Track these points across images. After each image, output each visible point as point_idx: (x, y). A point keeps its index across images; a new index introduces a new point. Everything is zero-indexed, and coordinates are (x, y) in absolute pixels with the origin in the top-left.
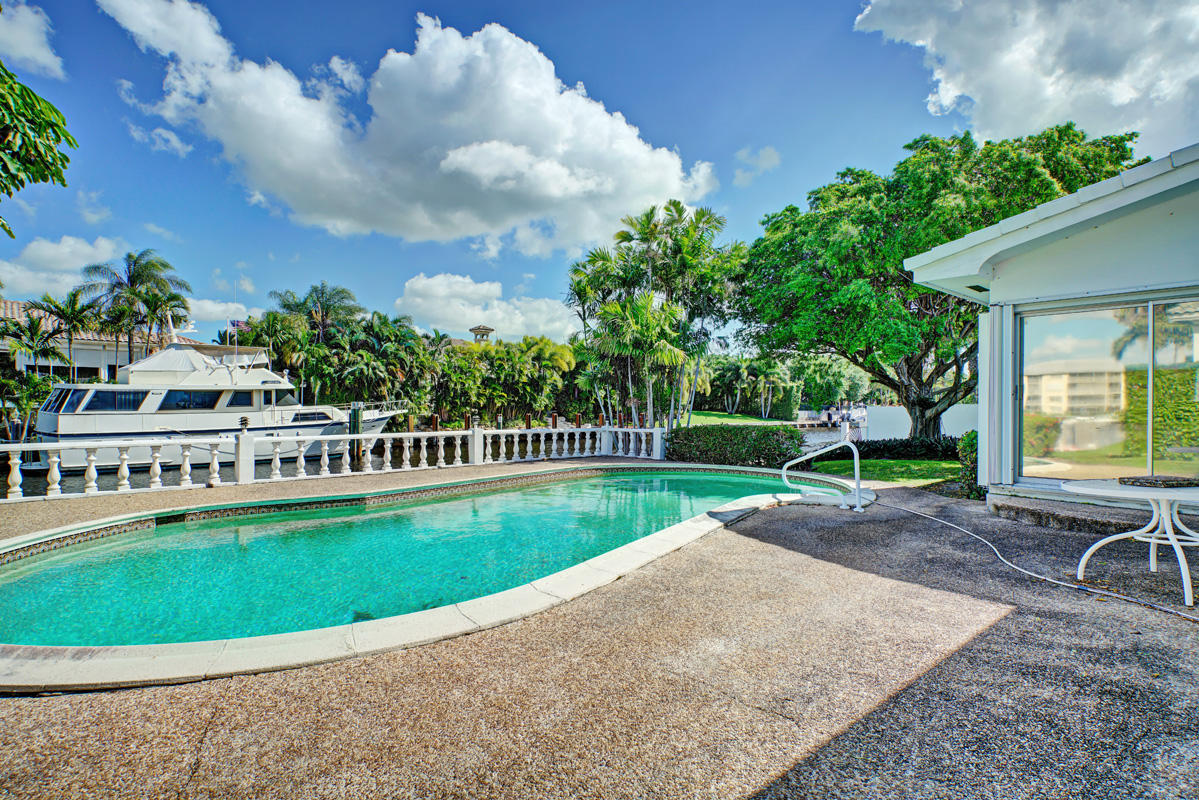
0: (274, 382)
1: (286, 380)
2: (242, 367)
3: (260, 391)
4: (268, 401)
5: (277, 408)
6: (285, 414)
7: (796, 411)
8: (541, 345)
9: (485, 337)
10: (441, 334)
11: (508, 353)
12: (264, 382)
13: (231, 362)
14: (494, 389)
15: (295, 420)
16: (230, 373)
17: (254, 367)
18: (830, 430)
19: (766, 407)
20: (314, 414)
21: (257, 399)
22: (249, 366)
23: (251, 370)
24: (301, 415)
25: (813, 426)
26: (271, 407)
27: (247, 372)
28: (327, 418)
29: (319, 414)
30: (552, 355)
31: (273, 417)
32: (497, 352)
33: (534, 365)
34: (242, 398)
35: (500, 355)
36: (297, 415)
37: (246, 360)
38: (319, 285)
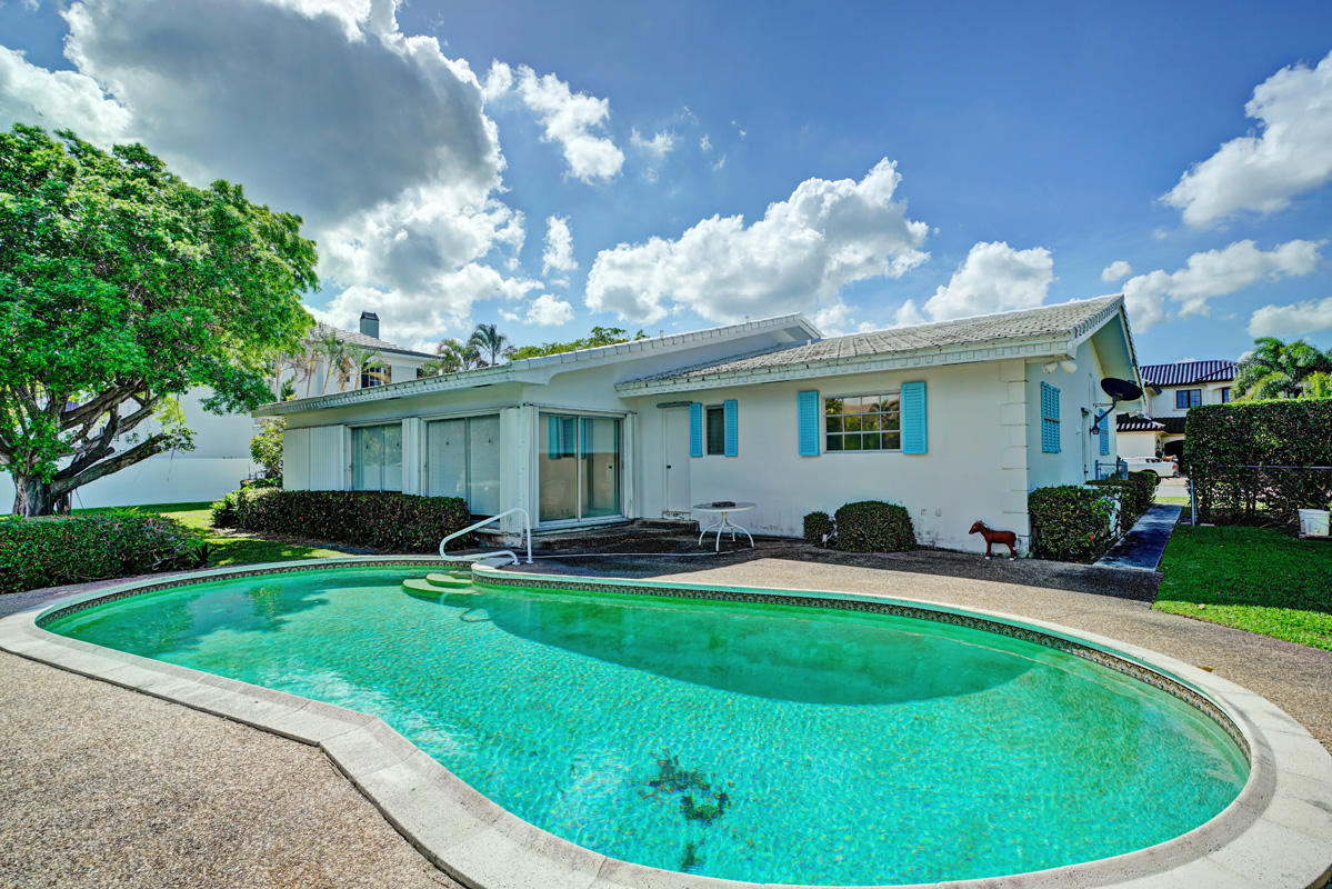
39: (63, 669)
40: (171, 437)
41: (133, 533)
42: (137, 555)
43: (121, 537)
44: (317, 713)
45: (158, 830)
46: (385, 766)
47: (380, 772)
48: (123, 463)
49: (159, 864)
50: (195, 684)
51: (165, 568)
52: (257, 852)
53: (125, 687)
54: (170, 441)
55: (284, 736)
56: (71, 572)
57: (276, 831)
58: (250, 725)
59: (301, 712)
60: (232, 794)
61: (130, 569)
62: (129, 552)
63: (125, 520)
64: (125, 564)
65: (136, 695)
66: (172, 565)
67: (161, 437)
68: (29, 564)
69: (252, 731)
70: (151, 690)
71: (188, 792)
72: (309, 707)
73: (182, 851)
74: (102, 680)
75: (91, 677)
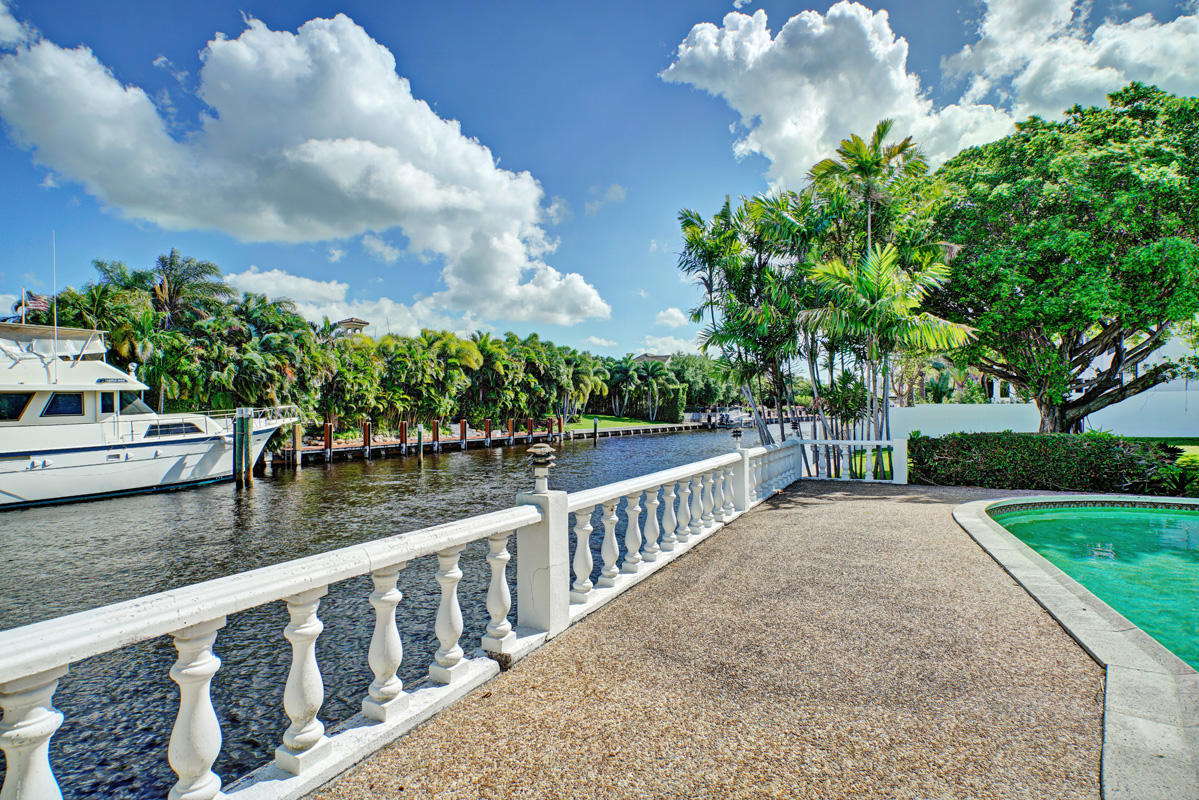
0: (117, 381)
1: (132, 377)
2: (65, 358)
3: (95, 393)
4: (107, 408)
5: (122, 418)
6: (136, 424)
7: (682, 414)
8: (445, 340)
9: (358, 331)
10: (331, 323)
11: (410, 349)
12: (101, 381)
13: (46, 350)
14: (395, 392)
15: (149, 434)
16: (46, 366)
17: (84, 358)
18: (710, 430)
19: (653, 410)
20: (180, 425)
21: (91, 405)
22: (76, 357)
23: (80, 362)
24: (161, 426)
25: (694, 428)
26: (111, 417)
27: (73, 366)
28: (197, 430)
29: (187, 424)
30: (458, 352)
31: (116, 430)
32: (397, 347)
33: (439, 363)
34: (66, 404)
35: (400, 351)
36: (153, 427)
37: (71, 348)
38: (167, 254)
39: (975, 540)
40: (1177, 366)
41: (1102, 452)
42: (1106, 473)
43: (1089, 455)
44: (1133, 641)
45: (922, 656)
46: (1154, 719)
47: (1141, 720)
48: (1128, 392)
49: (901, 675)
50: (1048, 577)
51: (1133, 490)
52: (963, 708)
53: (999, 563)
54: (1176, 370)
55: (1081, 645)
56: (1047, 480)
57: (992, 704)
58: (1060, 624)
59: (1120, 634)
60: (991, 662)
61: (1098, 486)
62: (1097, 469)
63: (1095, 440)
64: (1094, 480)
65: (1001, 571)
66: (1143, 488)
67: (1165, 367)
68: (1015, 468)
69: (1059, 629)
70: (1012, 571)
71: (964, 645)
72: (1130, 633)
73: (921, 676)
74: (989, 554)
75: (985, 550)
